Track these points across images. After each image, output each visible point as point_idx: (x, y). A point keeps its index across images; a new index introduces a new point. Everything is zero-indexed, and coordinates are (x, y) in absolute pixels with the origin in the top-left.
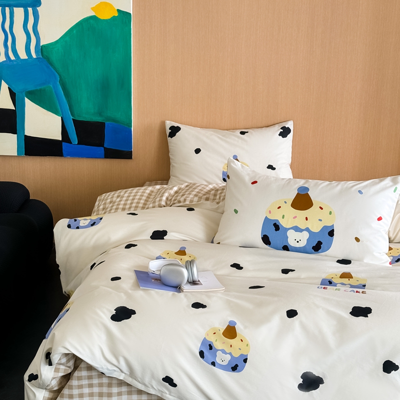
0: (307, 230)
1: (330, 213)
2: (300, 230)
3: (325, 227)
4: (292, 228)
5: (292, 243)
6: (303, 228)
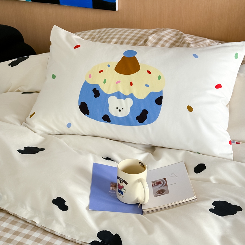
0: (132, 96)
3: (152, 94)
4: (113, 94)
5: (113, 112)
6: (127, 94)
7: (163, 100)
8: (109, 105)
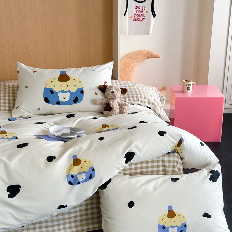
0: (69, 91)
1: (80, 82)
2: (66, 92)
4: (60, 92)
5: (61, 99)
6: (67, 91)
7: (84, 91)
8: (59, 97)
